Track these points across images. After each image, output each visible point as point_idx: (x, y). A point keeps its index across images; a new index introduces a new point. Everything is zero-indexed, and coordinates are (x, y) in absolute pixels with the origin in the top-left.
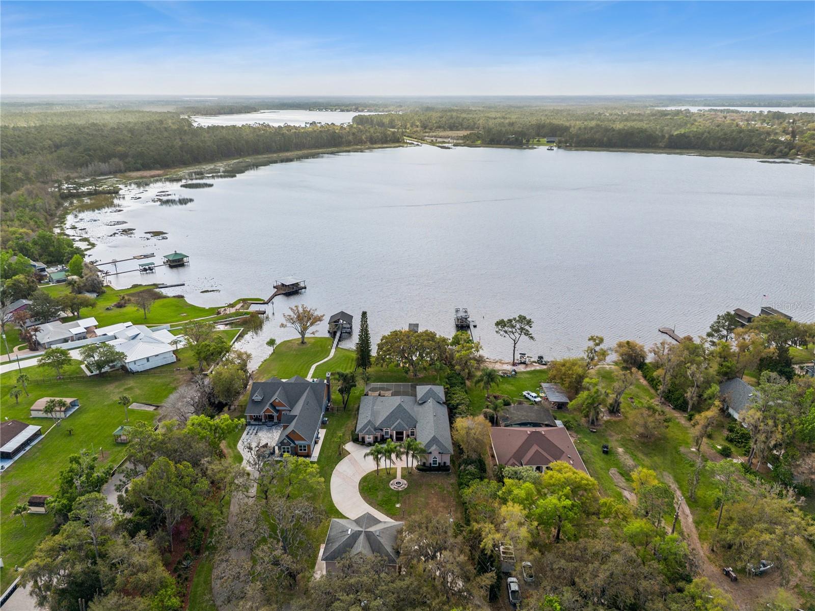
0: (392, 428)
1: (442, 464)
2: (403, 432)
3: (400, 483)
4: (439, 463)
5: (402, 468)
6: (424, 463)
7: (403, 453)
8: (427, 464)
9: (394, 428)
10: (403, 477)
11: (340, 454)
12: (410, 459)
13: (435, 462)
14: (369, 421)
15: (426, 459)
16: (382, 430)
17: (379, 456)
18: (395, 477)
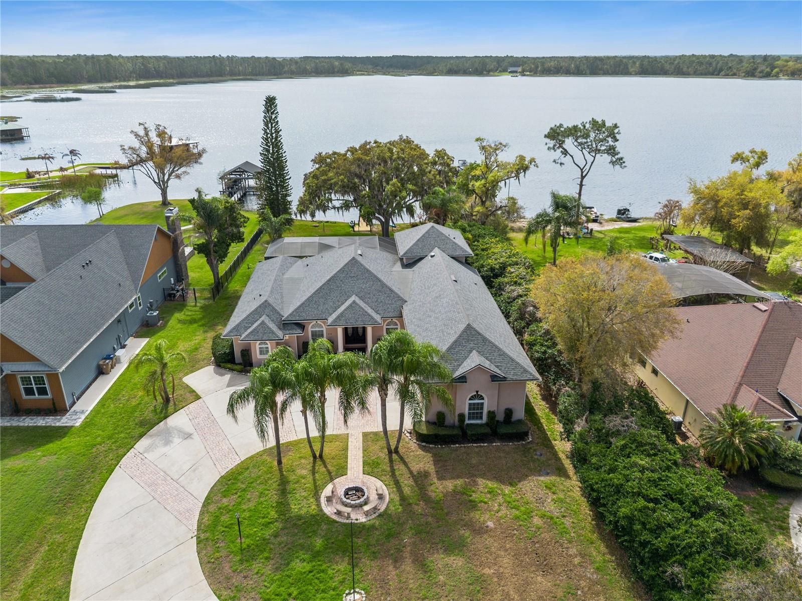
0: (330, 320)
1: (500, 417)
2: (364, 329)
3: (358, 490)
4: (491, 414)
5: (365, 435)
6: (441, 416)
7: (368, 383)
8: (452, 419)
9: (338, 318)
10: (370, 467)
11: (167, 400)
12: (393, 403)
13: (476, 410)
14: (266, 305)
15: (446, 401)
16: (302, 327)
17: (280, 398)
18: (342, 470)
